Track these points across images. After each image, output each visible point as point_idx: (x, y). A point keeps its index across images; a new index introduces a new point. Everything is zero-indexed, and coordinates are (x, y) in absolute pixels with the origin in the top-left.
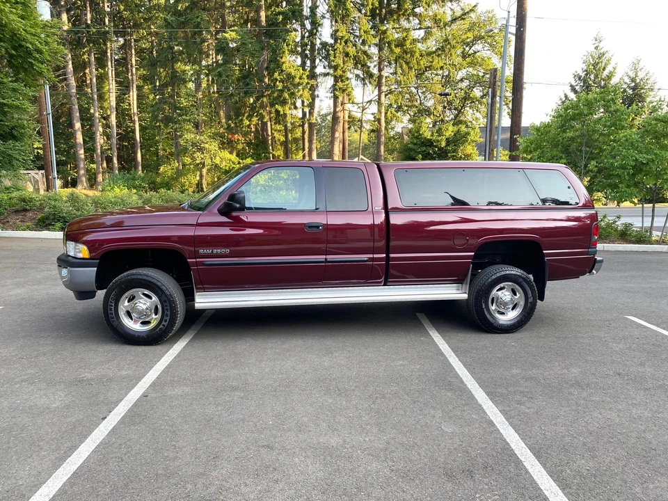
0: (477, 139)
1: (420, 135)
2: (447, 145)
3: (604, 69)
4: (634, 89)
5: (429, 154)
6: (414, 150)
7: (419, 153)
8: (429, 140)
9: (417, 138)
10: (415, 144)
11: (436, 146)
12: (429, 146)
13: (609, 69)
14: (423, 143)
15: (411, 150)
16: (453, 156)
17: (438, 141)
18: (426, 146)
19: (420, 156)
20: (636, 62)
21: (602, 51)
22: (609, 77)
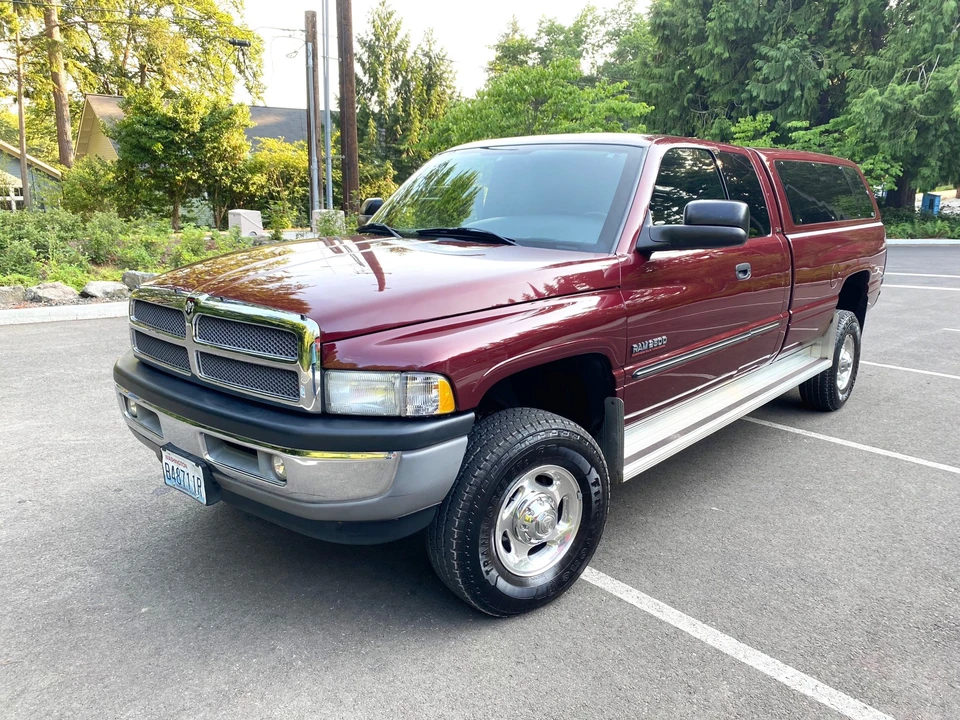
0: (247, 121)
1: (152, 108)
2: (202, 130)
3: (396, 34)
4: (429, 67)
5: (173, 142)
6: (145, 134)
7: (157, 140)
8: (172, 119)
9: (146, 113)
10: (145, 125)
11: (184, 130)
12: (170, 128)
13: (401, 35)
14: (158, 123)
15: (141, 134)
16: (214, 148)
17: (187, 122)
18: (167, 129)
19: (160, 145)
20: (427, 31)
21: (390, 10)
22: (401, 48)
